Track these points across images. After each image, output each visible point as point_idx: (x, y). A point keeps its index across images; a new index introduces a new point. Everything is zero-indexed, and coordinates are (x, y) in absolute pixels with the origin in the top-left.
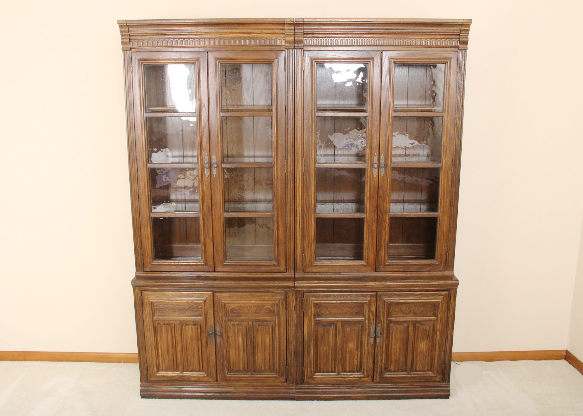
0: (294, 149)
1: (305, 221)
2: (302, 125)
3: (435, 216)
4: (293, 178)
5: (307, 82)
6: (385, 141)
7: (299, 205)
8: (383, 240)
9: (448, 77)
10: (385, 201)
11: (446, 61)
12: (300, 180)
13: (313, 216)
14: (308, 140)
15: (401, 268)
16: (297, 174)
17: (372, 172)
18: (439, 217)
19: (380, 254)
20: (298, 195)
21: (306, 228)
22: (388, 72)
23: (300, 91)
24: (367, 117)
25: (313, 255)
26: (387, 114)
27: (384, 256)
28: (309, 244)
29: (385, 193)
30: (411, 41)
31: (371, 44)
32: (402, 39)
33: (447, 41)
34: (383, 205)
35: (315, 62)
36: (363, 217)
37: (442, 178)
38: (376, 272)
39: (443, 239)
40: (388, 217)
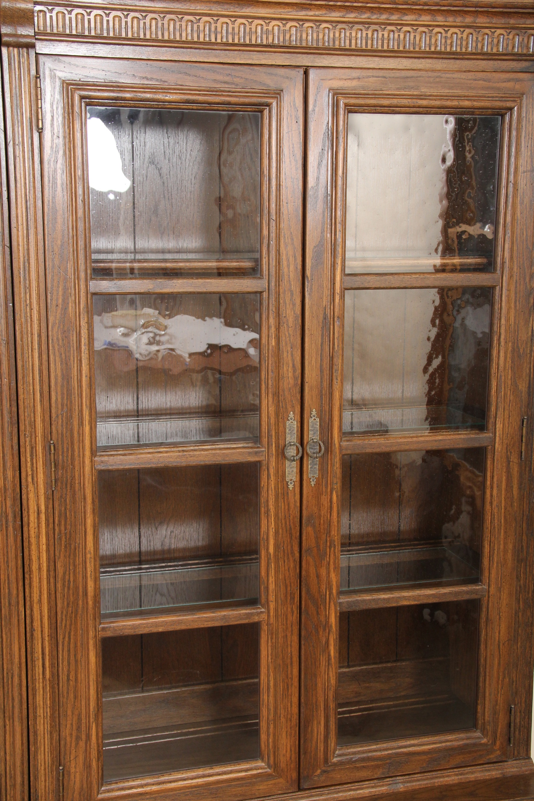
0: (14, 409)
1: (63, 655)
2: (44, 325)
3: (474, 596)
4: (18, 509)
5: (55, 170)
6: (322, 371)
7: (40, 601)
8: (319, 685)
9: (513, 159)
10: (325, 562)
11: (508, 104)
12: (43, 516)
13: (91, 634)
14: (67, 377)
15: (378, 767)
16: (32, 495)
17: (281, 476)
18: (486, 599)
19: (312, 731)
20: (35, 567)
21: (68, 676)
22: (328, 144)
23: (31, 203)
24: (261, 293)
25: (94, 764)
26: (326, 284)
27: (326, 737)
28: (79, 728)
29: (324, 536)
30: (402, 36)
31: (270, 41)
32: (374, 27)
33: (511, 37)
34: (318, 576)
35: (82, 97)
36: (256, 619)
37: (493, 477)
38: (300, 789)
39: (499, 664)
40: (336, 613)
